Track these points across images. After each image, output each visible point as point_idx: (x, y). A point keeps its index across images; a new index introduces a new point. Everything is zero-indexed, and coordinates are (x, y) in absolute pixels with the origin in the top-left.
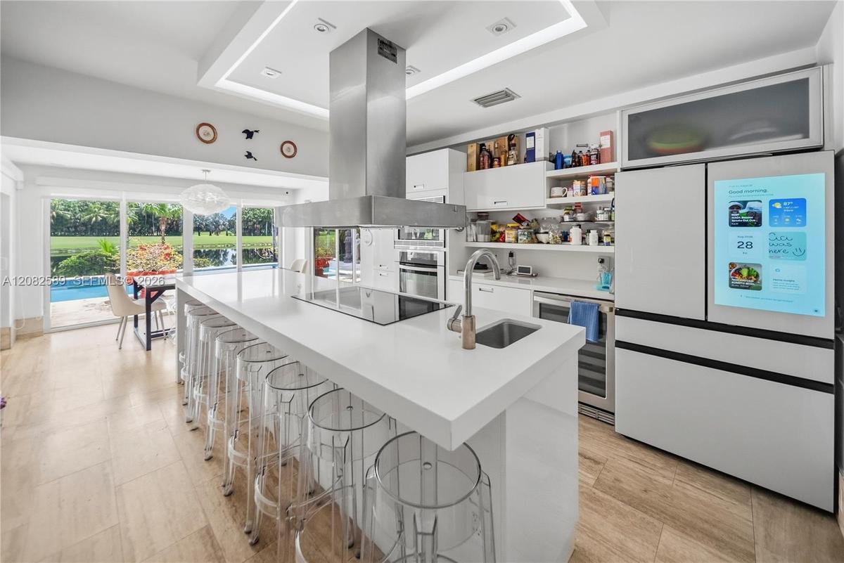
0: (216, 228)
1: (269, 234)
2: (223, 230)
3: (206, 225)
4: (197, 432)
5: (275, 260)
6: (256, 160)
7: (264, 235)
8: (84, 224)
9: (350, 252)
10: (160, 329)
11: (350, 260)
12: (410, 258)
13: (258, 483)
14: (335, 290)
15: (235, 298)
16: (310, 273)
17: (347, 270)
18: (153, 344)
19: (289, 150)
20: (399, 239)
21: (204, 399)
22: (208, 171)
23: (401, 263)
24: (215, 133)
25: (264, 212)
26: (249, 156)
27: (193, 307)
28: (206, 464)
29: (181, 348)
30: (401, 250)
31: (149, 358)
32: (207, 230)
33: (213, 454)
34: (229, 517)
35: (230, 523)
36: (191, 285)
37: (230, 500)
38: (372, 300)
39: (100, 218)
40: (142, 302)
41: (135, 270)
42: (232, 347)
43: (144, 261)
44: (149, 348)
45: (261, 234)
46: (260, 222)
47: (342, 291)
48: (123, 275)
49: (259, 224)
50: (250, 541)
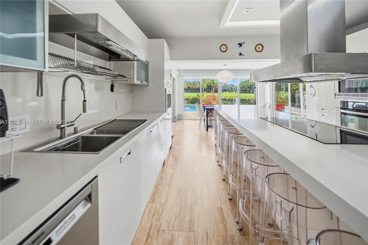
0: (231, 90)
1: (253, 92)
2: (234, 91)
3: (228, 89)
4: (220, 167)
5: (255, 104)
6: (243, 55)
7: (251, 93)
8: (194, 89)
9: (299, 102)
10: (211, 124)
11: (299, 106)
12: (350, 106)
13: (241, 202)
14: (289, 120)
15: (237, 118)
16: (273, 109)
17: (298, 112)
18: (209, 129)
19: (259, 48)
20: (340, 92)
21: (222, 154)
22: (226, 65)
23: (342, 108)
24: (227, 47)
25: (250, 83)
26: (241, 54)
27: (219, 117)
28: (222, 181)
29: (216, 133)
30: (342, 100)
31: (207, 133)
32: (228, 91)
33: (225, 179)
34: (230, 210)
35: (230, 213)
36: (221, 110)
37: (231, 202)
38: (316, 130)
39: (198, 87)
40: (205, 113)
41: (205, 103)
42: (232, 135)
43: (207, 100)
44: (207, 130)
45: (249, 92)
46: (249, 88)
47: (293, 122)
48: (201, 105)
49: (248, 88)
50: (238, 227)
